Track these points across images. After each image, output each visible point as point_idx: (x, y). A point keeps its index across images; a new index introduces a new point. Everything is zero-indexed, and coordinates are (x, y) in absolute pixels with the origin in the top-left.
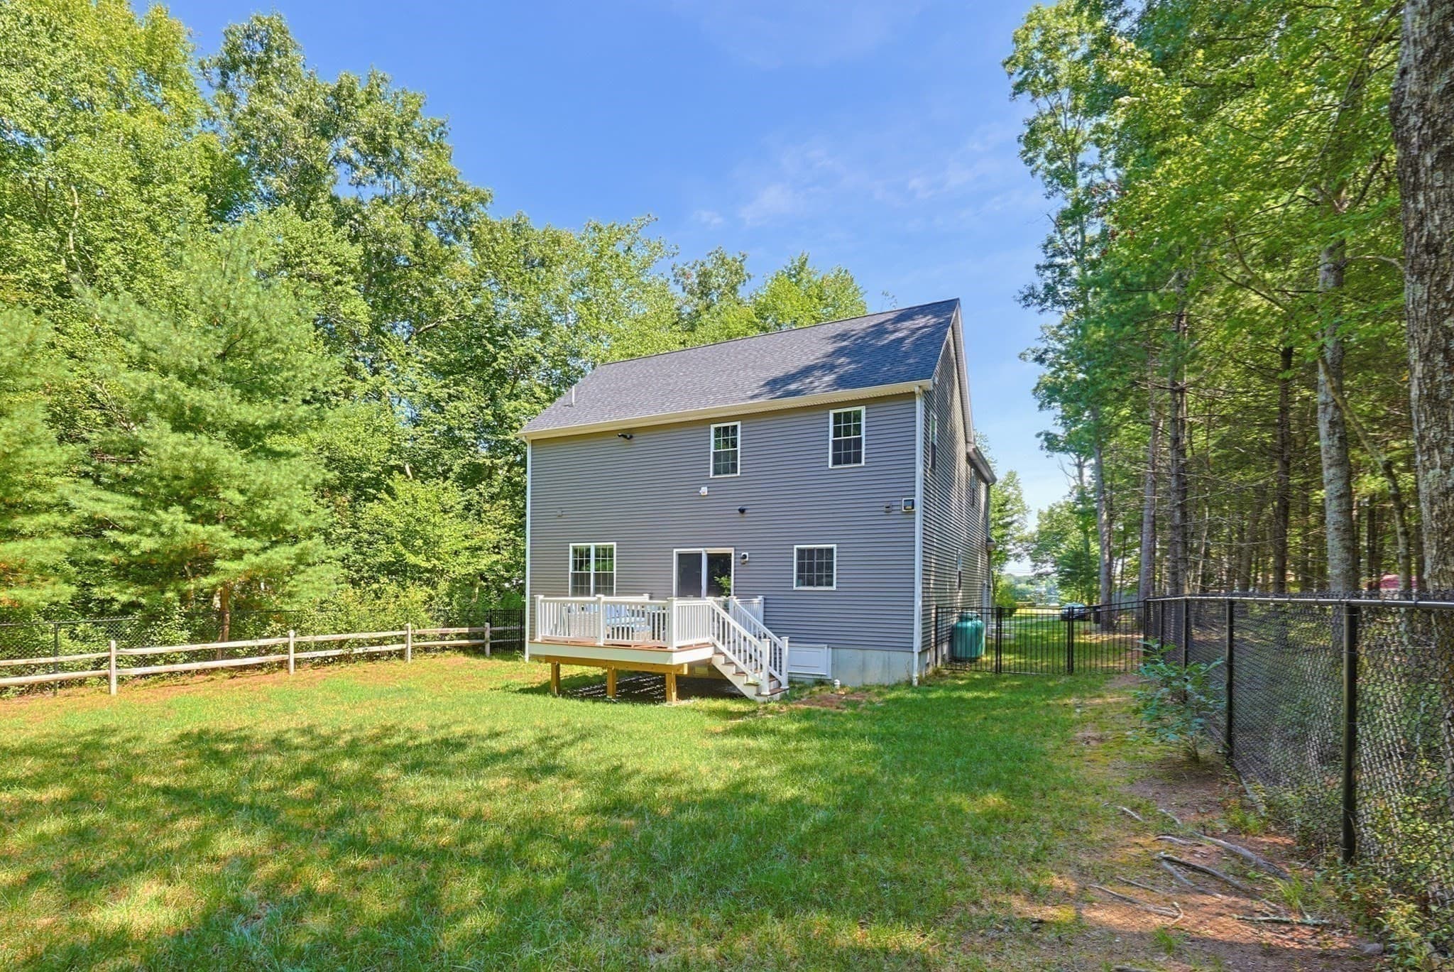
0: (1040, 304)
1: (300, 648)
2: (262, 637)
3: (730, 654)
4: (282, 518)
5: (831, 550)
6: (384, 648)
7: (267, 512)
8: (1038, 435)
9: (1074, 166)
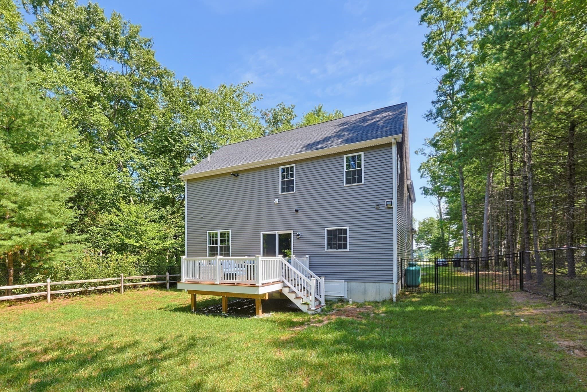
0: (435, 119)
1: (53, 288)
2: (31, 282)
3: (292, 287)
4: (39, 217)
5: (346, 229)
6: (107, 287)
7: (30, 212)
8: (421, 188)
9: (449, 55)
